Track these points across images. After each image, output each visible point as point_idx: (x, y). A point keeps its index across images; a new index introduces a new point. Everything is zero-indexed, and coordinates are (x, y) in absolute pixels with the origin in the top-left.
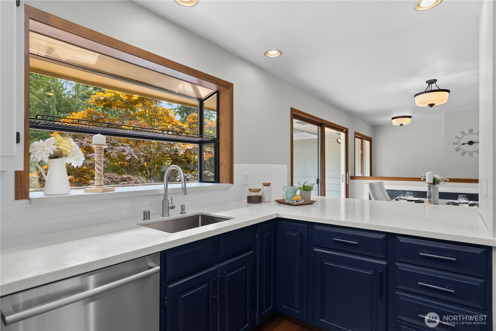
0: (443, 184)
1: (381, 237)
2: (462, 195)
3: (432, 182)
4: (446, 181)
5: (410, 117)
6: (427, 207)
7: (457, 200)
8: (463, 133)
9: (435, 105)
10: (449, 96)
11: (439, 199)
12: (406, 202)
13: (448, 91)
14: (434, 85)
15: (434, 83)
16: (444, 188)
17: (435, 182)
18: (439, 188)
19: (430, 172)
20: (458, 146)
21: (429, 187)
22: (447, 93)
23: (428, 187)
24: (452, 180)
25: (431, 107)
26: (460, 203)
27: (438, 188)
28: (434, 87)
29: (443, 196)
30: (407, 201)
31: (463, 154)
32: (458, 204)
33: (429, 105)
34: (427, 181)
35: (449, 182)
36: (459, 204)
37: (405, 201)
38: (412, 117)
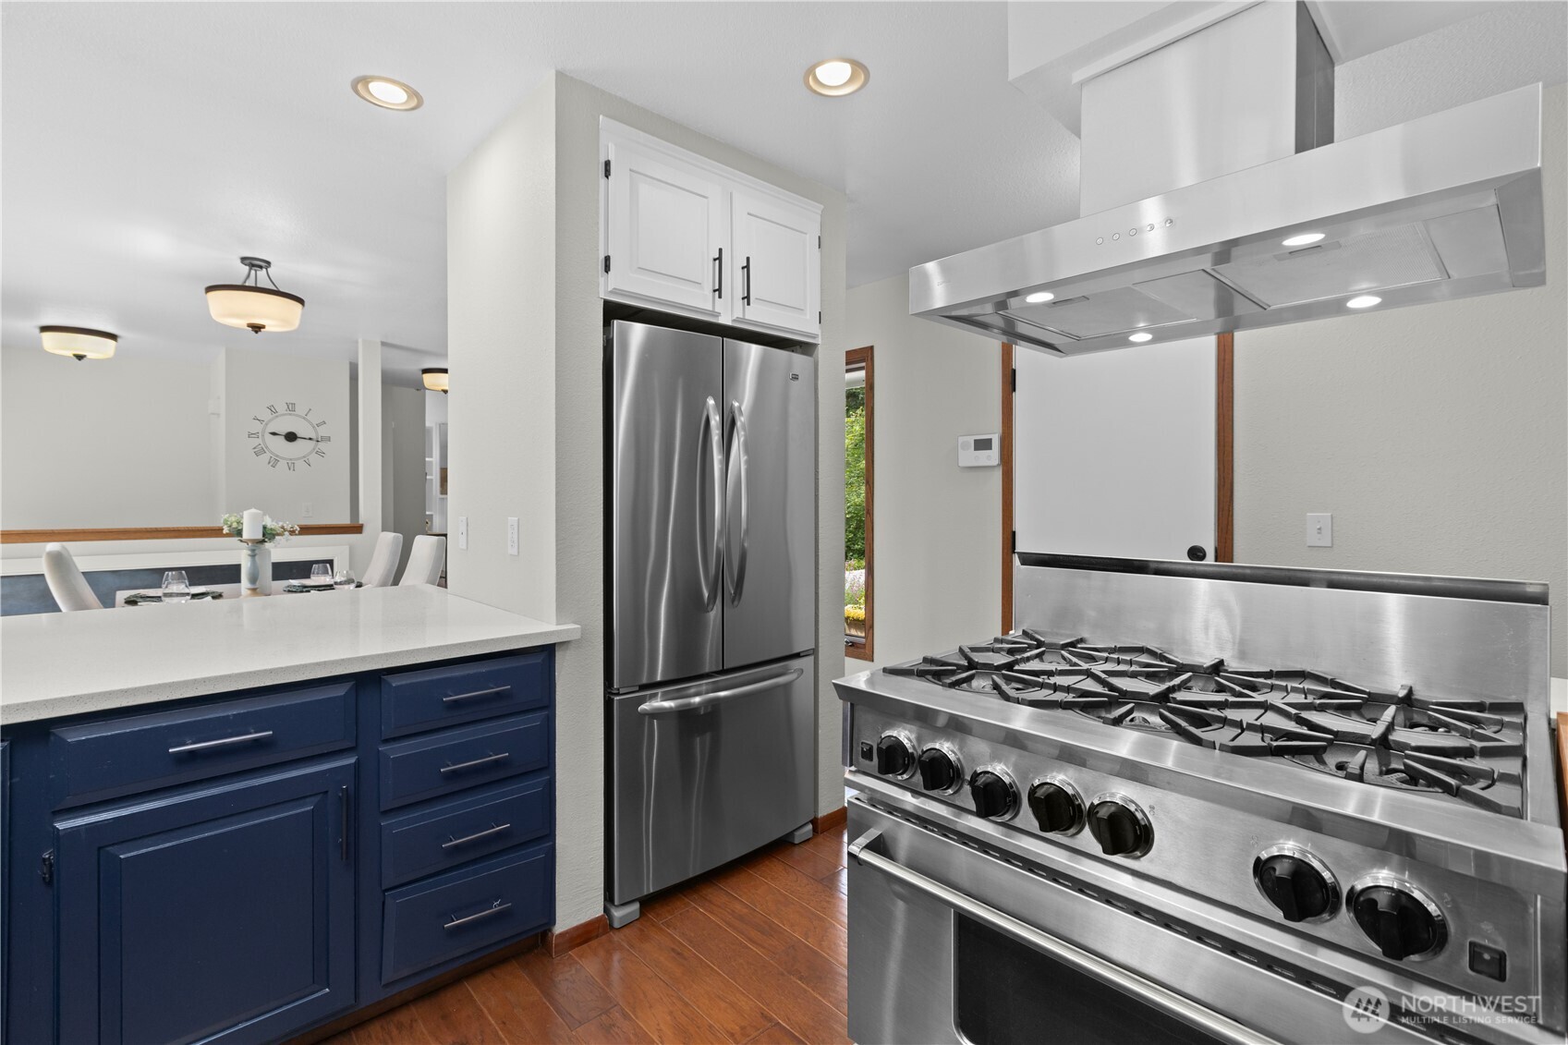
0: (287, 540)
1: (340, 691)
2: (321, 565)
3: (260, 537)
4: (292, 532)
5: (113, 337)
6: (245, 606)
7: (309, 577)
8: (272, 409)
9: (267, 329)
10: (303, 315)
11: (274, 580)
12: (186, 601)
13: (301, 301)
14: (262, 273)
15: (264, 270)
16: (284, 551)
17: (268, 535)
18: (273, 551)
19: (253, 510)
20: (259, 441)
21: (253, 550)
22: (299, 305)
23: (249, 552)
24: (306, 530)
25: (256, 332)
26: (336, 583)
27: (270, 552)
28: (262, 278)
29: (283, 571)
30: (189, 597)
31: (274, 462)
32: (332, 585)
33: (250, 325)
34: (246, 535)
35: (300, 533)
36: (335, 586)
37: (183, 600)
38: (119, 340)
